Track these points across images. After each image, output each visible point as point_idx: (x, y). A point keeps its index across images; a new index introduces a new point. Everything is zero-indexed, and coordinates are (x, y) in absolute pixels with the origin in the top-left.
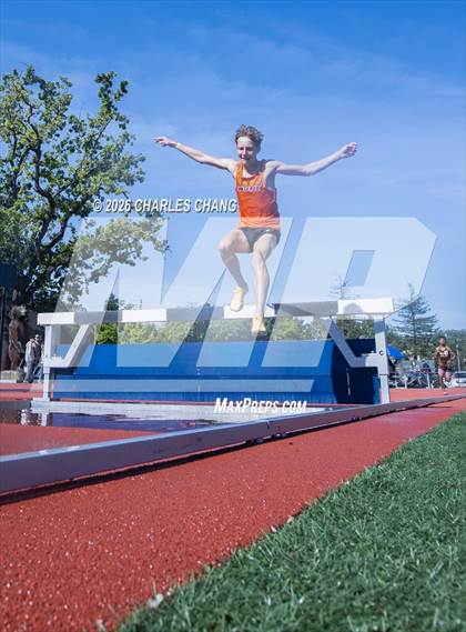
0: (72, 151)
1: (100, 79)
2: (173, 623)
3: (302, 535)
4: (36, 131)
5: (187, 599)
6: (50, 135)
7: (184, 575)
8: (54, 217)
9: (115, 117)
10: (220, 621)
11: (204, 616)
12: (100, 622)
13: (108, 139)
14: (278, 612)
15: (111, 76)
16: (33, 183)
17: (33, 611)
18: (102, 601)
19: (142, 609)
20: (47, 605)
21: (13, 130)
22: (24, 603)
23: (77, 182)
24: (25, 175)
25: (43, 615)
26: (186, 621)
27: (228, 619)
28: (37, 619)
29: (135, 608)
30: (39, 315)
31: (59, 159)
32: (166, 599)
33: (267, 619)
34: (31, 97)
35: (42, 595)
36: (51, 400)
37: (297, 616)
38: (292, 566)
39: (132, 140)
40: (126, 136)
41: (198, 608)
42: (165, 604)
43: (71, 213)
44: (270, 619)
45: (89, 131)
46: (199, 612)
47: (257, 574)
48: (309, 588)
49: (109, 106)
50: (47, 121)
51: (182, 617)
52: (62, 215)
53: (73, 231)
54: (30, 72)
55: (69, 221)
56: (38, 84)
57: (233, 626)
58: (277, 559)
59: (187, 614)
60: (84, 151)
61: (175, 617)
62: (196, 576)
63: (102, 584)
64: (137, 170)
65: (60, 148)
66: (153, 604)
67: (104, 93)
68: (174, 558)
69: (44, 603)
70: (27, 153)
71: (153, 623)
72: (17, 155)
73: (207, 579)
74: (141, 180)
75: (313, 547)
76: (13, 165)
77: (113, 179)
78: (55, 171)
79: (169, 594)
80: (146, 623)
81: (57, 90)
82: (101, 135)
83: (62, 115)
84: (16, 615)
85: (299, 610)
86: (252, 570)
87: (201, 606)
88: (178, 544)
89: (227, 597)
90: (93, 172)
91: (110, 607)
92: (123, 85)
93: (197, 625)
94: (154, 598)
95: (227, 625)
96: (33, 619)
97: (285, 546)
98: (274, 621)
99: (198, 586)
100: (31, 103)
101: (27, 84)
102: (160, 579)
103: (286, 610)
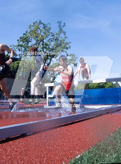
0: (52, 41)
1: (58, 23)
2: (83, 162)
3: (115, 138)
4: (42, 36)
5: (86, 156)
6: (46, 38)
7: (85, 150)
8: (48, 59)
9: (62, 32)
10: (95, 161)
11: (91, 160)
12: (64, 163)
13: (61, 38)
14: (109, 158)
15: (61, 21)
16: (42, 50)
17: (46, 160)
18: (64, 157)
19: (74, 159)
20: (50, 159)
21: (36, 36)
22: (44, 158)
23: (53, 49)
24: (40, 48)
25: (49, 161)
26: (86, 161)
27: (97, 160)
28: (47, 163)
29: (73, 159)
30: (45, 84)
31: (48, 44)
32: (81, 156)
33: (107, 160)
34: (40, 28)
35: (48, 156)
36: (49, 106)
37: (115, 159)
38: (113, 146)
39: (67, 38)
40: (66, 37)
41: (89, 158)
42: (81, 157)
43: (52, 57)
44: (108, 160)
45: (56, 36)
46: (89, 159)
47: (104, 149)
48: (117, 152)
49: (61, 29)
50: (45, 34)
51: (85, 161)
52: (50, 58)
53: (53, 62)
54: (40, 21)
55: (52, 59)
56: (42, 24)
57: (98, 162)
58: (109, 145)
59: (86, 160)
60: (55, 41)
61: (83, 161)
62: (88, 150)
63: (64, 153)
64: (69, 45)
65: (49, 41)
66: (77, 157)
67: (59, 26)
68: (82, 145)
69: (49, 158)
70: (40, 42)
71: (78, 162)
72: (38, 43)
73: (91, 150)
74: (70, 48)
75: (118, 141)
76: (37, 45)
77: (62, 48)
78: (48, 46)
79: (81, 155)
80: (76, 162)
81: (47, 26)
82: (59, 37)
83: (49, 32)
84: (42, 162)
85: (115, 157)
86: (103, 148)
87: (90, 157)
88: (83, 142)
89: (96, 155)
90: (57, 47)
91: (66, 159)
92: (64, 24)
93: (89, 162)
94: (77, 156)
95: (97, 162)
96: (47, 162)
97: (111, 141)
98: (109, 161)
99: (89, 152)
100: (41, 29)
101: (39, 24)
102: (79, 151)
103: (111, 158)
